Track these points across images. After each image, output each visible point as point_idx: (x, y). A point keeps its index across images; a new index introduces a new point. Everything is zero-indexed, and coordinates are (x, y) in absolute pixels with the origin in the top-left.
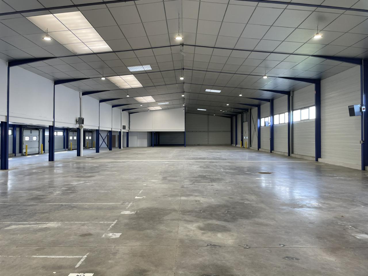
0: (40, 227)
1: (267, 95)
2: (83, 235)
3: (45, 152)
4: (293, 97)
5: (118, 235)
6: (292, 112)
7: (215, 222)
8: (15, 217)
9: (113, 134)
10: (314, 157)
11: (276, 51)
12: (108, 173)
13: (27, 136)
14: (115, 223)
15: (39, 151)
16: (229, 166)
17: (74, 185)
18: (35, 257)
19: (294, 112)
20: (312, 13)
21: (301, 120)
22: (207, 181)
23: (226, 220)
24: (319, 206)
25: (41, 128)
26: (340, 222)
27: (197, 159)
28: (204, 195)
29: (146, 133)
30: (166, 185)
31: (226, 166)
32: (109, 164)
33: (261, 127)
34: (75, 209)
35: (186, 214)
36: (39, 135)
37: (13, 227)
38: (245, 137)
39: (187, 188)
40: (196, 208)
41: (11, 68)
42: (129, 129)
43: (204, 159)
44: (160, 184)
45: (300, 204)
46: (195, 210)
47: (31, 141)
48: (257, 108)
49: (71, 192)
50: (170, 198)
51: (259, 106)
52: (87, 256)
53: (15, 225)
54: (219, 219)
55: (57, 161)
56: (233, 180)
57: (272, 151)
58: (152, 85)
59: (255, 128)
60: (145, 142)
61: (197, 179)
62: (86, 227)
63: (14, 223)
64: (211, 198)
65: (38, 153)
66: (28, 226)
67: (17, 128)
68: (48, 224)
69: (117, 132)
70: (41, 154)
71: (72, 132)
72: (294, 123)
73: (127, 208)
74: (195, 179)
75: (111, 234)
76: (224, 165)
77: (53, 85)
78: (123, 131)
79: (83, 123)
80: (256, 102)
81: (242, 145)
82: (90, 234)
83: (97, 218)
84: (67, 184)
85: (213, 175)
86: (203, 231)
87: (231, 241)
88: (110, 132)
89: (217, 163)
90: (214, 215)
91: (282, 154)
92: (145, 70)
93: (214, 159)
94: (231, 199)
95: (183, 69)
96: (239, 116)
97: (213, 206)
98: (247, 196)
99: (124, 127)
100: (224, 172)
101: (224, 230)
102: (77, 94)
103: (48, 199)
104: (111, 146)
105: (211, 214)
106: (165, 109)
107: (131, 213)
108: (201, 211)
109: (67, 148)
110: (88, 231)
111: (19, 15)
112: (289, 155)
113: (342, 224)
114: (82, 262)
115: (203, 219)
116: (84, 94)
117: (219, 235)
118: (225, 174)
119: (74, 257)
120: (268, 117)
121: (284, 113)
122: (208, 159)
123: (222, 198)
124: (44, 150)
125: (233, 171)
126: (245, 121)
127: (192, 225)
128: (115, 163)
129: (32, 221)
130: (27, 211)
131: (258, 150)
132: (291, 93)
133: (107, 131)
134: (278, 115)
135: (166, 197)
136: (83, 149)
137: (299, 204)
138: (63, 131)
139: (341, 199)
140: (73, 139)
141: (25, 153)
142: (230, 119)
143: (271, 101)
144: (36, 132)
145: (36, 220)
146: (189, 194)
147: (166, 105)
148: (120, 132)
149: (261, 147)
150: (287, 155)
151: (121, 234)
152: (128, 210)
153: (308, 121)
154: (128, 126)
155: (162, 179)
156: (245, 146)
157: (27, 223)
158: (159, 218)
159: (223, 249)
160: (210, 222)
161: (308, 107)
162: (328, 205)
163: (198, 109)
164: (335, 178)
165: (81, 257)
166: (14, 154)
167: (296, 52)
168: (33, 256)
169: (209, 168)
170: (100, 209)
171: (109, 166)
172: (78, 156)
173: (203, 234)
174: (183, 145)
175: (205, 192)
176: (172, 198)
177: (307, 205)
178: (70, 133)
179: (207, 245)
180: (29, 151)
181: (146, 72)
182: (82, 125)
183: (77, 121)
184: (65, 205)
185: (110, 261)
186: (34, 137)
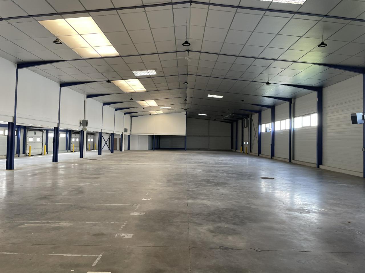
0: (52, 226)
1: (268, 101)
2: (95, 234)
3: (47, 154)
4: (294, 104)
5: (130, 236)
6: (293, 118)
7: (223, 225)
8: (26, 216)
9: (115, 137)
10: (316, 164)
11: (280, 58)
12: (112, 175)
13: (31, 137)
14: (125, 223)
15: (42, 153)
16: (232, 171)
17: (80, 186)
18: (51, 255)
19: (296, 118)
20: (318, 22)
21: (303, 127)
22: (212, 185)
23: (235, 224)
24: (325, 212)
25: (45, 130)
26: (347, 228)
27: (199, 163)
28: (210, 199)
29: (148, 136)
30: (171, 188)
31: (229, 170)
32: (112, 166)
33: (262, 133)
34: (85, 209)
35: (194, 216)
36: (43, 136)
37: (26, 225)
38: (245, 142)
39: (192, 191)
40: (204, 211)
41: (19, 70)
42: (131, 132)
43: (205, 163)
44: (165, 186)
45: (307, 210)
46: (203, 213)
47: (34, 142)
48: (258, 114)
49: (79, 193)
50: (177, 201)
51: (260, 112)
52: (103, 255)
53: (27, 223)
54: (227, 222)
55: (60, 162)
56: (237, 184)
57: (273, 157)
58: (156, 89)
59: (256, 134)
60: (146, 145)
61: (201, 183)
62: (97, 227)
63: (26, 221)
64: (217, 201)
65: (41, 154)
66: (41, 225)
67: (21, 129)
68: (60, 224)
69: (118, 135)
70: (44, 155)
71: (75, 134)
72: (295, 129)
73: (136, 209)
74: (199, 183)
75: (123, 235)
76: (227, 170)
77: (59, 87)
78: (124, 134)
79: (87, 125)
80: (257, 108)
81: (243, 150)
82: (103, 234)
83: (107, 219)
84: (73, 184)
85: (216, 179)
86: (213, 234)
87: (243, 244)
88: (112, 135)
89: (219, 167)
90: (222, 218)
91: (283, 160)
92: (150, 74)
93: (216, 163)
94: (237, 203)
95: (187, 74)
96: (240, 122)
97: (221, 210)
98: (253, 200)
99: (126, 130)
100: (227, 176)
101: (234, 233)
102: (82, 97)
103: (57, 199)
104: (113, 149)
105: (220, 218)
106: (168, 113)
107: (140, 215)
108: (209, 213)
109: (69, 149)
110: (100, 231)
111: (31, 18)
112: (290, 161)
113: (349, 229)
114: (99, 261)
115: (212, 222)
116: (88, 97)
117: (230, 238)
118: (228, 178)
119: (90, 255)
120: (269, 123)
121: (285, 119)
122: (210, 163)
123: (228, 201)
124: (47, 151)
125: (236, 176)
126: (245, 126)
127: (201, 227)
128: (118, 166)
129: (44, 220)
130: (38, 210)
131: (259, 155)
132: (293, 100)
133: (109, 134)
134: (279, 121)
135: (173, 199)
136: (86, 151)
137: (305, 209)
138: (66, 133)
139: (346, 205)
140: (75, 142)
141: (28, 153)
142: (230, 124)
143: (273, 107)
144: (40, 134)
145: (48, 219)
146: (195, 197)
147: (168, 109)
148: (122, 135)
149: (262, 153)
150: (288, 161)
151: (133, 234)
152: (137, 211)
153: (310, 128)
154: (130, 129)
155: (167, 182)
156: (245, 151)
157: (39, 222)
158: (168, 220)
159: (236, 251)
160: (219, 225)
161: (310, 114)
162: (334, 211)
163: (199, 114)
164: (338, 184)
165: (97, 256)
166: (18, 155)
167: (300, 60)
168: (50, 254)
169: (212, 172)
170: (109, 209)
171: (113, 168)
172: (80, 157)
173: (214, 236)
174: (184, 149)
175: (211, 196)
176: (179, 201)
177: (313, 211)
178: (73, 135)
179: (219, 247)
180: (32, 152)
181: (151, 77)
182: (86, 127)
183: (80, 123)
184: (75, 205)
185: (126, 261)
186: (37, 138)
